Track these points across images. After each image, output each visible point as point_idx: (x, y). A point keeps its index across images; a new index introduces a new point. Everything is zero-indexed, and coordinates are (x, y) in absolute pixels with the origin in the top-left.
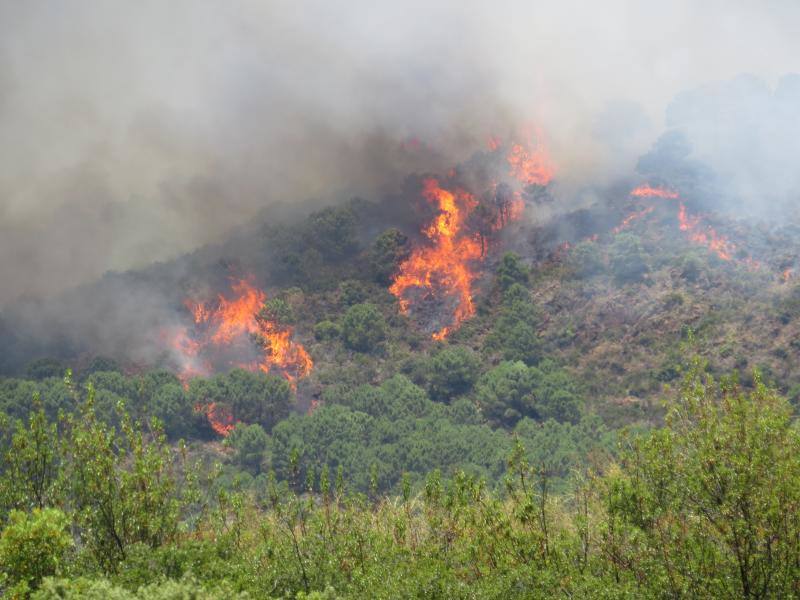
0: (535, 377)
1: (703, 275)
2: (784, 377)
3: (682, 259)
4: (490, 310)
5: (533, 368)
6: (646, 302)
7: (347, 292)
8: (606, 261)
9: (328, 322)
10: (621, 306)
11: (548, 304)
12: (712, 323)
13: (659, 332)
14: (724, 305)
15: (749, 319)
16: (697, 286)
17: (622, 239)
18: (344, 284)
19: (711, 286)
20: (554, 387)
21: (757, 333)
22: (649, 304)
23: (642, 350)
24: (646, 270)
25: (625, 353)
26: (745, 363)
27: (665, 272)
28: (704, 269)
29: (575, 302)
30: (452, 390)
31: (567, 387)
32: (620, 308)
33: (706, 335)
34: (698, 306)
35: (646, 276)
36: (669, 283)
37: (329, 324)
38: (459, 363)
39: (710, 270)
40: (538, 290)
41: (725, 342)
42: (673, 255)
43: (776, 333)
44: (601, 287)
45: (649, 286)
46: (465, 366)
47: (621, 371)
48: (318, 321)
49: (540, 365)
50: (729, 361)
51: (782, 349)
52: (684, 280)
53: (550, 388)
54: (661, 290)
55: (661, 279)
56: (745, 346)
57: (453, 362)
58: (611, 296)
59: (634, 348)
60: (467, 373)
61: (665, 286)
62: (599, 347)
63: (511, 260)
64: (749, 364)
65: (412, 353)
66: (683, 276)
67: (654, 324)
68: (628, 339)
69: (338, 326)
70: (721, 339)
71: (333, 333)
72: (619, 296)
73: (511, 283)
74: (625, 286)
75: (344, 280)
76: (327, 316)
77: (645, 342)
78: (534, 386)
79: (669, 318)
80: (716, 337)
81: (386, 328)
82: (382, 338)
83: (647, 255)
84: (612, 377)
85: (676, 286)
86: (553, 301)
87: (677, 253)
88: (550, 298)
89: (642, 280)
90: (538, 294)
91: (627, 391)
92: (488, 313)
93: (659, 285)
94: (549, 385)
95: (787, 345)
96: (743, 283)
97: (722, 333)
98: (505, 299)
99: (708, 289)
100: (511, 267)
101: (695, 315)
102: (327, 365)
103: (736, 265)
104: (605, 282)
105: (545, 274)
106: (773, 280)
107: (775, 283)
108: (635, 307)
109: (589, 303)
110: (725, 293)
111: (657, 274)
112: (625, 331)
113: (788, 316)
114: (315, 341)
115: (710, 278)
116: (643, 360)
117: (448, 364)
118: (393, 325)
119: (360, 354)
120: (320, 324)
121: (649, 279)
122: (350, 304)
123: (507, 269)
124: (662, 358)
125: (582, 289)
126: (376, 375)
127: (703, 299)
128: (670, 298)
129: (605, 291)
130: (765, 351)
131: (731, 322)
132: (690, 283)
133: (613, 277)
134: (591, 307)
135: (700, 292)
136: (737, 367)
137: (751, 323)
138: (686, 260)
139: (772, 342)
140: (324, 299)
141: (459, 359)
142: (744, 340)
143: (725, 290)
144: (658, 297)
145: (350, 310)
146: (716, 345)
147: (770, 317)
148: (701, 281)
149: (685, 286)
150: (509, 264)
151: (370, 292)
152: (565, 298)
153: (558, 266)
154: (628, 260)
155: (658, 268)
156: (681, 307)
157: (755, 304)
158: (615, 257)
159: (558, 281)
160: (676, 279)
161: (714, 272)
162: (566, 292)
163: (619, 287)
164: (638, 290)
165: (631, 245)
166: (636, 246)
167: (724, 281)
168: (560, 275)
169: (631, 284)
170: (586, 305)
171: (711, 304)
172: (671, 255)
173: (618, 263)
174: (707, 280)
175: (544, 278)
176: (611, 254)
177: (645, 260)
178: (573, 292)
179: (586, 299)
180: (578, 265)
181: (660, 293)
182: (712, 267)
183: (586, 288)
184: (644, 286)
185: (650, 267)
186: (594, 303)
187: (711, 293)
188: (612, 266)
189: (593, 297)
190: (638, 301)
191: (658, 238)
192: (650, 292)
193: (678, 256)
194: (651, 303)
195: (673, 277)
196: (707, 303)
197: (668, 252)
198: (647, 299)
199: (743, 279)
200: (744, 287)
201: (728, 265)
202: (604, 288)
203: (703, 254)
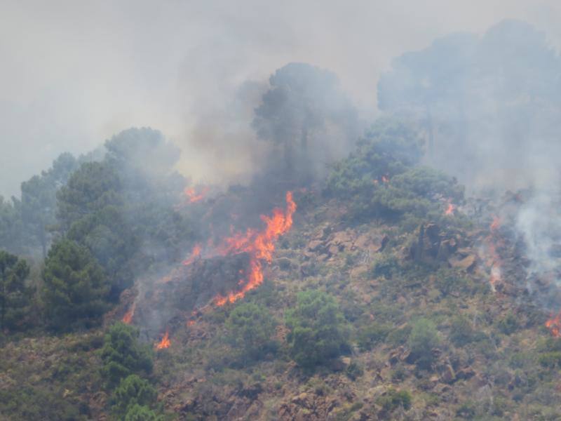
1: (444, 358)
3: (408, 331)
6: (348, 405)
8: (280, 336)
10: (307, 411)
11: (186, 409)
14: (480, 409)
16: (434, 378)
17: (308, 301)
19: (458, 377)
22: (353, 409)
24: (347, 351)
27: (379, 355)
28: (446, 349)
29: (231, 404)
32: (304, 415)
34: (436, 410)
35: (347, 360)
36: (387, 373)
39: (454, 350)
40: (168, 387)
42: (394, 327)
44: (274, 380)
45: (354, 379)
52: (412, 367)
54: (374, 386)
55: (371, 365)
58: (291, 396)
61: (379, 377)
63: (123, 336)
66: (409, 360)
72: (303, 395)
73: (125, 375)
74: (314, 379)
83: (350, 326)
85: (399, 377)
86: (195, 403)
87: (399, 322)
88: (188, 400)
89: (338, 369)
90: (169, 392)
93: (369, 377)
96: (512, 372)
98: (114, 403)
99: (452, 383)
100: (124, 349)
103: (498, 342)
104: (279, 371)
105: (181, 361)
108: (330, 414)
109: (255, 406)
110: (482, 389)
111: (365, 358)
115: (456, 365)
121: (353, 367)
123: (115, 352)
125: (241, 385)
127: (444, 400)
128: (389, 399)
129: (279, 388)
132: (423, 373)
133: (292, 363)
134: (256, 414)
135: (439, 388)
138: (414, 333)
143: (483, 383)
144: (368, 396)
148: (440, 369)
149: (413, 377)
150: (120, 342)
152: (214, 399)
153: (202, 347)
154: (317, 338)
155: (367, 347)
156: (407, 413)
157: (533, 407)
158: (297, 330)
159: (202, 372)
160: (398, 365)
161: (462, 353)
162: (215, 388)
163: (304, 380)
164: (336, 384)
165: (323, 310)
166: (331, 312)
167: (479, 370)
168: (205, 361)
169: (324, 375)
170: (250, 410)
171: (458, 407)
172: (389, 326)
173: (301, 340)
174: (449, 366)
175: (177, 365)
176: (289, 326)
177: (347, 334)
178: (227, 389)
179: (248, 401)
180: (234, 345)
181: (371, 390)
182: (457, 347)
183: (249, 383)
184: (344, 378)
185: (355, 345)
186: (262, 406)
187: (457, 389)
188: (291, 345)
189: (260, 397)
190: (335, 404)
191: (367, 297)
192: (354, 388)
193: (402, 327)
194: (359, 406)
195: (394, 361)
196: (451, 406)
197: (383, 321)
198: (350, 399)
199: (512, 365)
200: (513, 378)
201: (485, 342)
202: (277, 382)
203: (444, 324)
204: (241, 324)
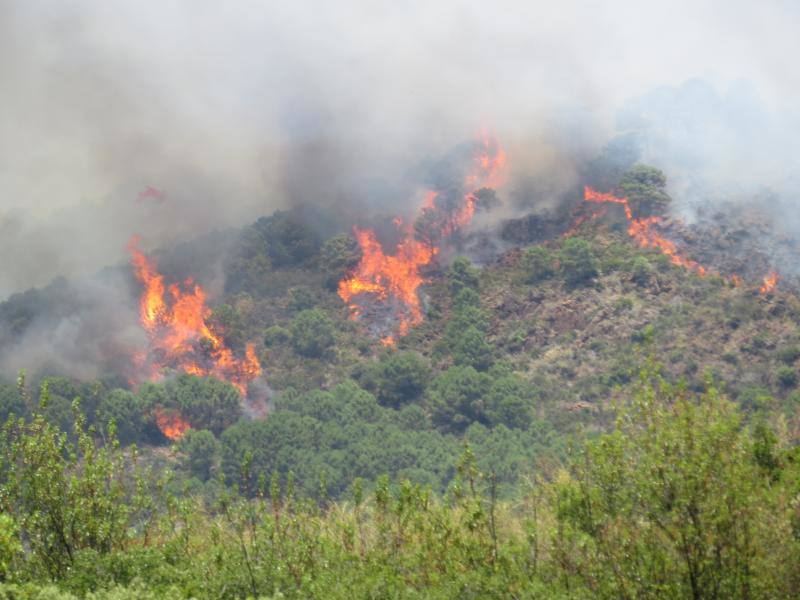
0: (485, 382)
1: (652, 280)
2: (734, 382)
3: (632, 263)
4: (440, 315)
5: (482, 373)
6: (596, 307)
7: (296, 297)
8: (555, 266)
9: (277, 326)
10: (571, 311)
11: (498, 308)
12: (662, 328)
13: (609, 337)
14: (674, 310)
15: (699, 324)
16: (647, 291)
17: (572, 244)
18: (292, 289)
19: (661, 291)
20: (504, 392)
21: (707, 338)
22: (599, 309)
23: (592, 355)
24: (596, 275)
25: (575, 358)
26: (694, 368)
27: (614, 277)
28: (654, 274)
29: (525, 306)
30: (401, 395)
31: (517, 393)
32: (570, 313)
33: (656, 340)
34: (648, 310)
35: (596, 281)
36: (619, 288)
37: (278, 328)
38: (408, 368)
39: (659, 275)
40: (488, 295)
41: (675, 347)
42: (623, 261)
43: (726, 338)
44: (550, 292)
45: (599, 291)
46: (414, 371)
47: (571, 376)
48: (268, 326)
49: (491, 369)
50: (679, 367)
51: (732, 354)
52: (635, 285)
53: (500, 394)
54: (612, 295)
55: (610, 284)
56: (695, 352)
57: (403, 367)
58: (562, 302)
59: (584, 353)
60: (416, 378)
61: (614, 291)
62: (550, 352)
63: (461, 264)
64: (699, 370)
65: (362, 358)
66: (633, 280)
67: (603, 329)
68: (578, 343)
69: (287, 332)
70: (671, 345)
71: (282, 338)
72: (569, 301)
73: (461, 287)
74: (576, 292)
75: (293, 285)
76: (276, 321)
77: (594, 347)
78: (484, 392)
79: (618, 324)
80: (667, 342)
81: (335, 333)
82: (331, 343)
83: (597, 260)
84: (561, 382)
85: (626, 291)
86: (504, 305)
87: (626, 258)
88: (500, 303)
89: (591, 285)
91: (578, 396)
92: (438, 318)
93: (608, 290)
94: (498, 390)
95: (737, 351)
96: (694, 288)
97: (673, 338)
98: (454, 304)
99: (657, 294)
100: (461, 272)
101: (645, 320)
102: (276, 370)
103: (685, 269)
104: (554, 286)
105: (495, 279)
106: (723, 285)
107: (726, 288)
108: (585, 312)
109: (539, 307)
110: (675, 298)
111: (606, 279)
112: (575, 336)
113: (738, 321)
114: (264, 346)
115: (660, 283)
116: (592, 365)
117: (398, 369)
118: (343, 330)
119: (309, 359)
120: (270, 329)
121: (599, 285)
122: (299, 309)
123: (456, 273)
124: (612, 362)
125: (531, 294)
126: (325, 380)
127: (653, 304)
128: (620, 303)
129: (554, 296)
130: (715, 356)
131: (681, 326)
132: (640, 288)
133: (563, 282)
134: (540, 312)
135: (650, 297)
136: (687, 372)
137: (701, 328)
138: (635, 264)
139: (722, 348)
140: (273, 304)
141: (408, 364)
142: (694, 345)
143: (676, 294)
144: (608, 302)
145: (300, 315)
146: (666, 350)
147: (721, 323)
148: (650, 286)
149: (635, 291)
150: (459, 268)
151: (319, 297)
152: (516, 302)
153: (508, 271)
154: (578, 266)
155: (607, 273)
156: (630, 312)
157: (706, 309)
158: (565, 261)
159: (508, 286)
160: (626, 283)
161: (664, 277)
162: (516, 296)
163: (569, 292)
164: (588, 295)
165: (581, 250)
166: (586, 252)
167: (674, 286)
168: (510, 280)
169: (581, 289)
170: (536, 310)
171: (661, 309)
172: (620, 260)
173: (568, 267)
174: (657, 285)
175: (494, 282)
176: (560, 259)
177: (595, 264)
178: (523, 297)
179: (536, 304)
180: (528, 270)
181: (609, 298)
182: (662, 272)
183: (536, 293)
184: (594, 291)
185: (599, 271)
186: (544, 308)
187: (661, 298)
188: (562, 271)
189: (543, 302)
190: (588, 306)
191: (608, 243)
192: (599, 297)
193: (628, 261)
194: (601, 308)
195: (623, 281)
196: (658, 308)
197: (616, 257)
198: (596, 304)
199: (693, 284)
200: (694, 292)
201: (678, 270)
202: (553, 292)
203: (653, 259)
204: (532, 257)
